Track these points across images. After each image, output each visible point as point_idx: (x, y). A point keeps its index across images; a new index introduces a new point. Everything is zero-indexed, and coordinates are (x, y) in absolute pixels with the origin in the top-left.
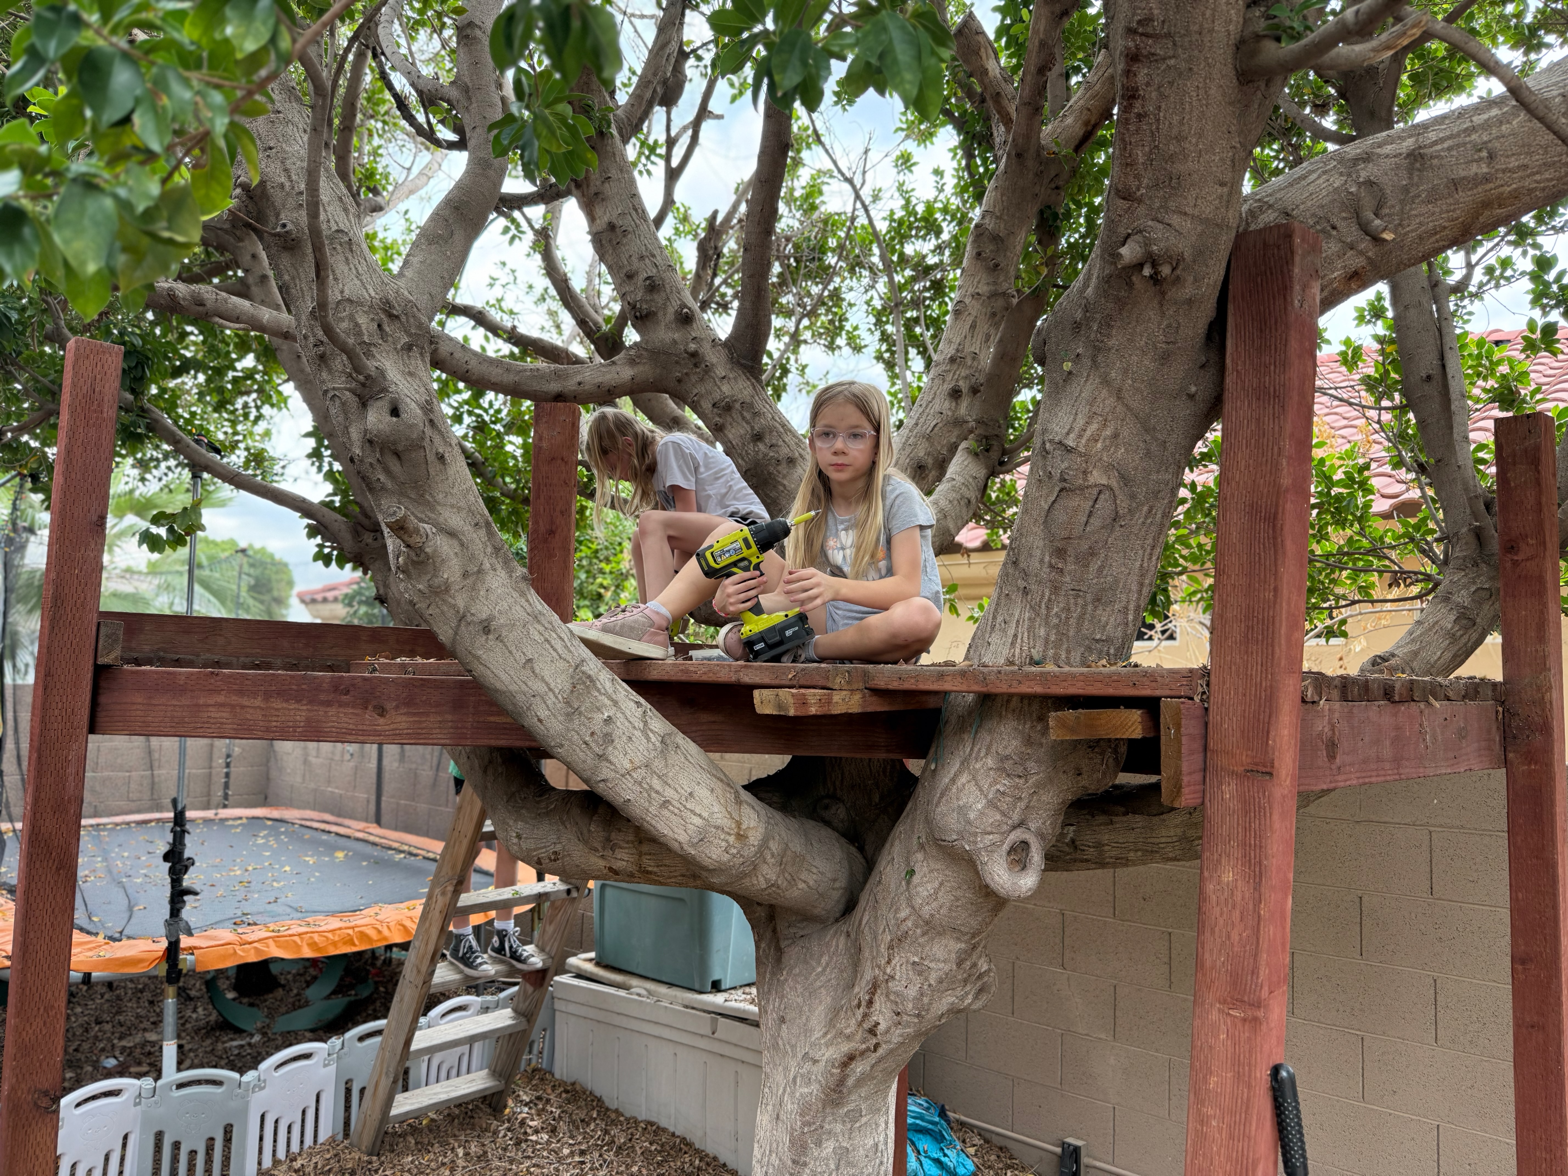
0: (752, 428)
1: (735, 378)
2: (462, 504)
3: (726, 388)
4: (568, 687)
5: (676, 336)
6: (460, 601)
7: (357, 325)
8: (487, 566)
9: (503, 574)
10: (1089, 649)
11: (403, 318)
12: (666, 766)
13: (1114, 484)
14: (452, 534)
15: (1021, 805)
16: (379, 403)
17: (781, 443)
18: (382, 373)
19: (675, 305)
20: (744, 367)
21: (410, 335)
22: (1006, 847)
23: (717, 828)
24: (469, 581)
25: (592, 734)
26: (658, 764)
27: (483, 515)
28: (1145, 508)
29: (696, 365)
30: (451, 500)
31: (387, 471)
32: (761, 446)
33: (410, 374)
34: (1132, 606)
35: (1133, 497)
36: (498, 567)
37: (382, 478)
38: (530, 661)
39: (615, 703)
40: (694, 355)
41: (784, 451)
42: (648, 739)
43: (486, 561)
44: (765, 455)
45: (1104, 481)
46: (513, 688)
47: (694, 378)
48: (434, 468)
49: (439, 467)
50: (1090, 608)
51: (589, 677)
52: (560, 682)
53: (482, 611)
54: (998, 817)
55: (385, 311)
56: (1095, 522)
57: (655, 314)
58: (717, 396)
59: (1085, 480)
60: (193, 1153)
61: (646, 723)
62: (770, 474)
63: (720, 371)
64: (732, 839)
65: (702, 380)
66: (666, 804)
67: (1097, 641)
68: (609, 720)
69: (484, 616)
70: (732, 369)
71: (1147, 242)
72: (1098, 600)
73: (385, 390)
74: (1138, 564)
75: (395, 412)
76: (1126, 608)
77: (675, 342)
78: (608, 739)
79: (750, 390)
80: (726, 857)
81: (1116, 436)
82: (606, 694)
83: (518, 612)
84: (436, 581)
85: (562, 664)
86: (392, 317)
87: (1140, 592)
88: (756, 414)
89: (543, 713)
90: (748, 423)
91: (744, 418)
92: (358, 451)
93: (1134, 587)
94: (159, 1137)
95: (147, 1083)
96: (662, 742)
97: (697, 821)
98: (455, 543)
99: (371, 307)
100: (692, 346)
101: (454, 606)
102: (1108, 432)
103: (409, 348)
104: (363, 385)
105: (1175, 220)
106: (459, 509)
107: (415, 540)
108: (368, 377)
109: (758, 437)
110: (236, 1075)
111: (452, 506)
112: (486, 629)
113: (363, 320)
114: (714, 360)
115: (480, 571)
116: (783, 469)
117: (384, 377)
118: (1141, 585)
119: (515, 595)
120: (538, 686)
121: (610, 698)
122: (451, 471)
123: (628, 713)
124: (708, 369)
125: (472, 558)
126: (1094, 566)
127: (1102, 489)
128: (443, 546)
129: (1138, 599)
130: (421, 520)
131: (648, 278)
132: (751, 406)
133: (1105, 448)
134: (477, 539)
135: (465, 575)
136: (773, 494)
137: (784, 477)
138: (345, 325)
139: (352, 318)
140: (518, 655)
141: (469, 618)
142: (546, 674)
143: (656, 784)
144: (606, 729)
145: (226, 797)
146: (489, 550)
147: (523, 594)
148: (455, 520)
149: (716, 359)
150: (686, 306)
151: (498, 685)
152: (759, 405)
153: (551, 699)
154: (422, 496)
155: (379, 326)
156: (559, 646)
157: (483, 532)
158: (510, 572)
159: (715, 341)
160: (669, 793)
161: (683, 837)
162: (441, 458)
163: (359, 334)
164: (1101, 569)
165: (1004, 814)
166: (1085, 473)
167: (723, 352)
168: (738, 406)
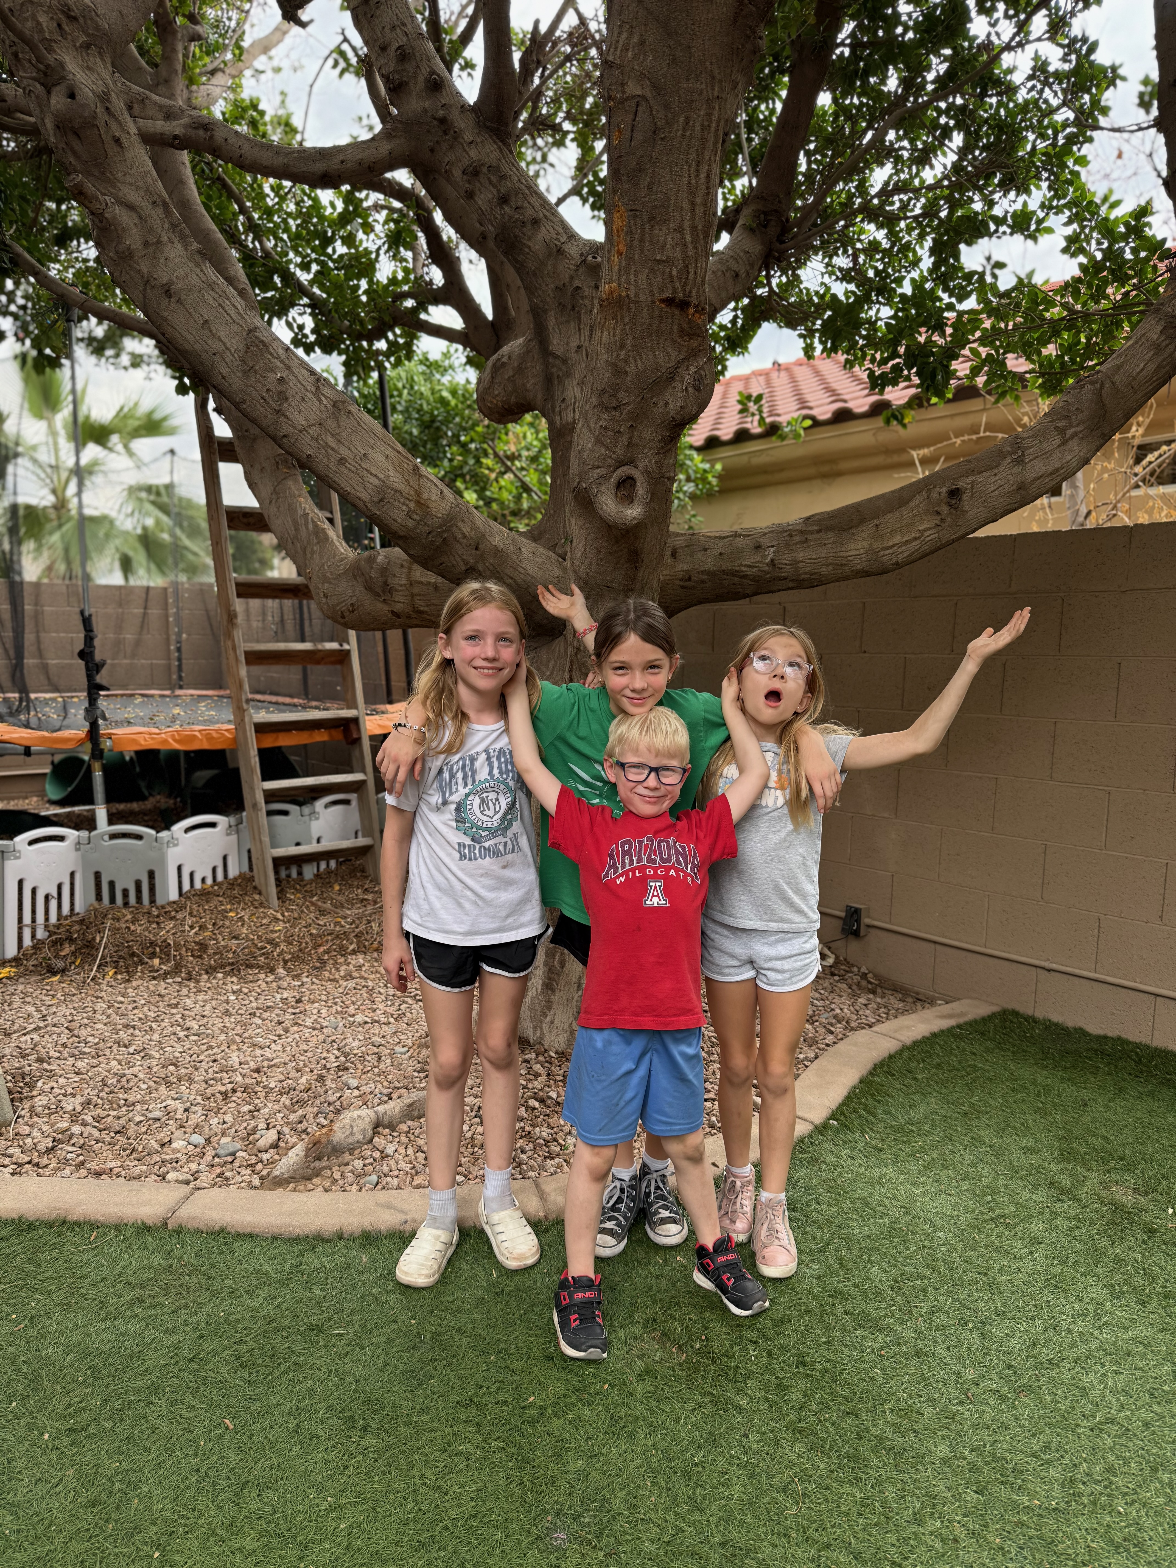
0: (499, 191)
1: (482, 142)
2: (141, 184)
3: (473, 153)
4: (242, 346)
5: (427, 104)
6: (144, 267)
7: (39, 23)
8: (165, 238)
9: (179, 246)
10: (652, 270)
11: (81, 20)
12: (339, 426)
13: (648, 93)
14: (131, 207)
15: (624, 439)
16: (58, 88)
17: (526, 204)
18: (62, 65)
19: (425, 71)
20: (490, 130)
21: (88, 35)
22: (613, 480)
23: (395, 490)
24: (150, 250)
25: (268, 390)
26: (331, 424)
27: (160, 196)
28: (682, 119)
29: (445, 133)
30: (128, 179)
31: (75, 154)
32: (507, 208)
33: (89, 68)
34: (687, 225)
35: (667, 107)
36: (176, 240)
37: (72, 160)
38: (206, 321)
39: (288, 367)
40: (443, 121)
41: (529, 212)
42: (321, 402)
43: (164, 234)
44: (511, 217)
45: (639, 92)
46: (197, 347)
47: (445, 146)
48: (112, 149)
49: (116, 149)
50: (647, 227)
51: (262, 342)
52: (235, 343)
53: (163, 276)
54: (603, 451)
55: (63, 12)
56: (638, 136)
57: (407, 83)
58: (466, 161)
59: (624, 92)
60: (125, 893)
61: (318, 388)
62: (516, 236)
63: (468, 137)
64: (412, 505)
65: (451, 147)
66: (342, 461)
67: (659, 262)
68: (281, 380)
69: (166, 282)
70: (479, 133)
73: (63, 78)
74: (685, 180)
75: (72, 96)
76: (681, 227)
77: (425, 110)
78: (283, 397)
79: (496, 154)
80: (410, 523)
81: (642, 43)
82: (278, 358)
83: (194, 280)
84: (121, 247)
85: (236, 328)
86: (73, 19)
87: (693, 210)
88: (503, 177)
89: (225, 371)
90: (494, 186)
91: (490, 182)
92: (52, 139)
93: (686, 205)
94: (98, 876)
95: (84, 834)
96: (334, 405)
97: (373, 480)
98: (135, 216)
99: (50, 7)
100: (441, 113)
101: (139, 272)
102: (635, 39)
103: (87, 46)
104: (45, 74)
106: (138, 188)
107: (96, 206)
108: (48, 66)
109: (504, 200)
110: (153, 832)
111: (131, 184)
112: (168, 294)
113: (43, 19)
114: (462, 126)
115: (158, 242)
116: (528, 230)
117: (63, 68)
118: (693, 204)
119: (191, 264)
120: (218, 346)
121: (282, 362)
122: (129, 155)
123: (301, 378)
124: (457, 136)
125: (151, 230)
126: (644, 184)
127: (639, 101)
128: (125, 218)
129: (693, 218)
130: (103, 194)
131: (399, 48)
132: (498, 169)
134: (155, 215)
135: (146, 244)
136: (521, 258)
137: (529, 239)
138: (29, 24)
139: (34, 17)
140: (196, 316)
141: (153, 283)
142: (222, 334)
143: (331, 441)
144: (280, 388)
145: (180, 678)
146: (166, 225)
147: (197, 265)
148: (134, 196)
149: (465, 125)
150: (434, 73)
151: (188, 347)
152: (505, 168)
153: (229, 358)
154: (103, 173)
155: (59, 25)
156: (232, 312)
157: (160, 210)
158: (186, 246)
159: (464, 107)
160: (344, 452)
161: (364, 496)
162: (118, 141)
163: (41, 31)
164: (650, 187)
165: (607, 448)
166: (623, 85)
167: (471, 116)
168: (485, 170)
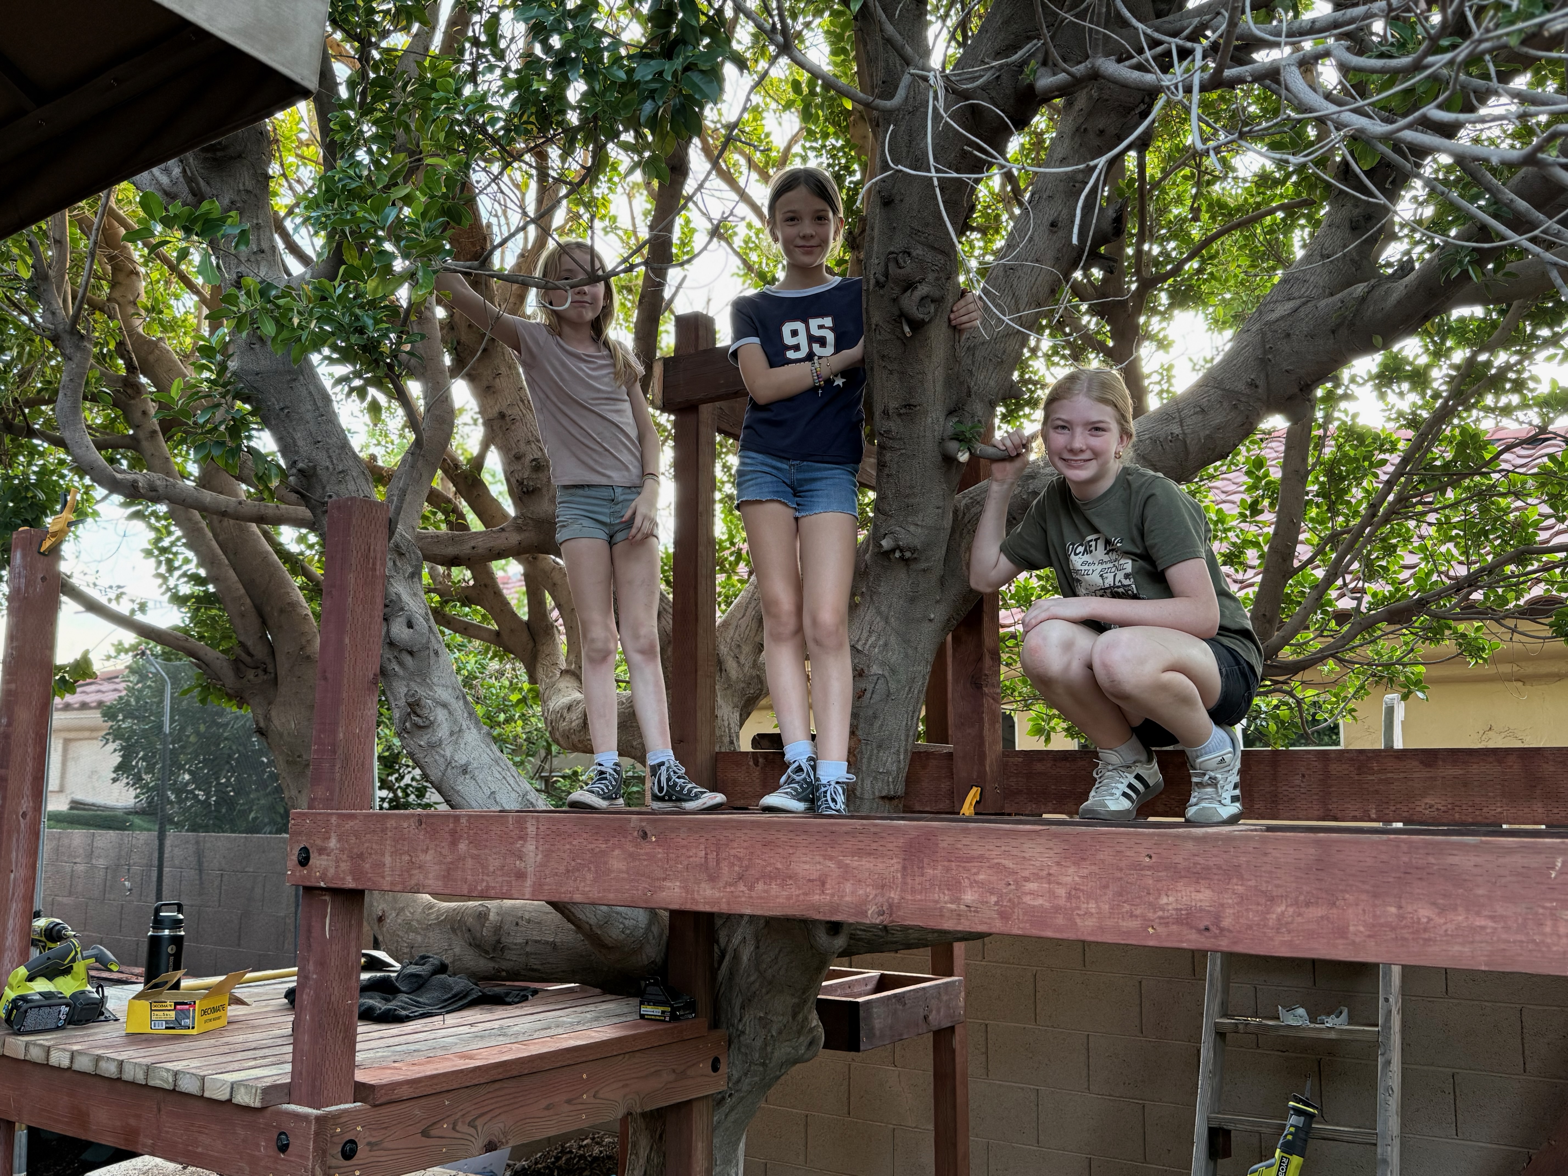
2: (448, 683)
6: (448, 752)
8: (464, 727)
9: (474, 731)
10: (876, 779)
11: (407, 555)
13: (886, 674)
14: (445, 706)
16: (399, 619)
18: (398, 595)
21: (412, 566)
24: (454, 738)
28: (907, 688)
31: (401, 664)
33: (415, 595)
34: (902, 750)
35: (898, 681)
36: (472, 726)
37: (397, 668)
43: (464, 724)
45: (880, 672)
48: (433, 660)
49: (435, 659)
50: (875, 752)
53: (461, 758)
57: (540, 489)
67: (881, 773)
69: (463, 762)
71: (896, 540)
72: (880, 747)
73: (402, 609)
74: (904, 723)
75: (410, 625)
76: (898, 751)
83: (485, 759)
85: (514, 795)
86: (402, 555)
87: (907, 741)
93: (903, 738)
98: (445, 711)
101: (443, 756)
102: (881, 642)
103: (412, 576)
104: (388, 606)
105: (912, 528)
107: (424, 712)
108: (389, 599)
112: (465, 771)
115: (460, 730)
117: (400, 600)
118: (908, 736)
119: (483, 746)
122: (443, 662)
125: (455, 722)
126: (877, 724)
127: (880, 677)
128: (439, 714)
129: (906, 745)
130: (425, 698)
131: (534, 460)
133: (880, 652)
134: (458, 706)
135: (452, 734)
140: (485, 789)
141: (453, 764)
142: (504, 802)
147: (488, 746)
148: (443, 694)
154: (425, 680)
155: (394, 562)
156: (512, 782)
158: (479, 730)
162: (436, 653)
164: (881, 727)
